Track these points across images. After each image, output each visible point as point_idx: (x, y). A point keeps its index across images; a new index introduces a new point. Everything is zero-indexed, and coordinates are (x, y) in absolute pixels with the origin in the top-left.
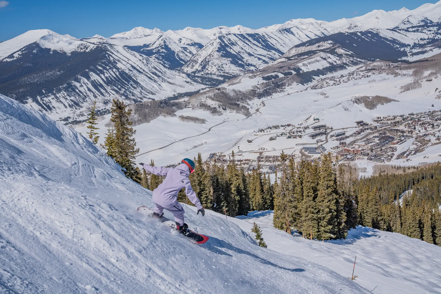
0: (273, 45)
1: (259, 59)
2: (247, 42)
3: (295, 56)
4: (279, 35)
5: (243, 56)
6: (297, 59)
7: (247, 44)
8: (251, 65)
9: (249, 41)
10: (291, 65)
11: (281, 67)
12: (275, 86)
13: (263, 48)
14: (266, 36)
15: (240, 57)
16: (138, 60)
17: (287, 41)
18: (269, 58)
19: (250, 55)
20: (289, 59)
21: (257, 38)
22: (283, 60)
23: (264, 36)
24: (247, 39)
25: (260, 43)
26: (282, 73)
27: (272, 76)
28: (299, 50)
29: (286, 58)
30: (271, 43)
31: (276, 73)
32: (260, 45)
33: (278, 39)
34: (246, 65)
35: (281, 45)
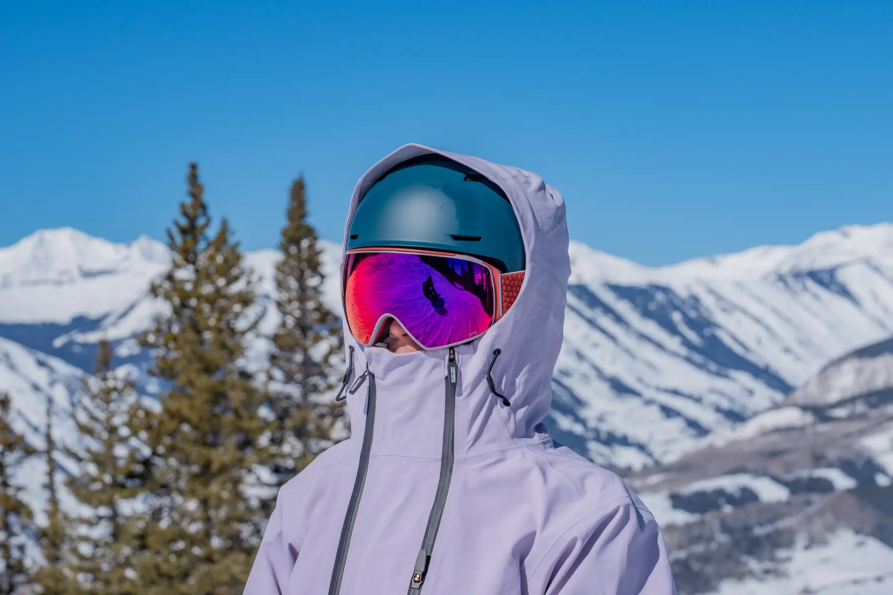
0: (742, 345)
1: (668, 412)
2: (605, 322)
3: (852, 400)
4: (778, 297)
5: (582, 391)
6: (862, 417)
7: (603, 331)
8: (624, 441)
9: (619, 319)
10: (831, 441)
11: (774, 454)
12: (736, 544)
13: (688, 360)
14: (708, 301)
15: (565, 398)
16: (27, 387)
17: (817, 328)
18: (718, 410)
19: (619, 388)
20: (820, 413)
21: (661, 307)
22: (791, 416)
23: (696, 299)
24: (608, 310)
25: (672, 330)
26: (777, 480)
27: (720, 493)
28: (874, 374)
29: (805, 408)
30: (735, 338)
31: (744, 480)
32: (673, 343)
33: (770, 319)
34: (598, 439)
35: (787, 350)
